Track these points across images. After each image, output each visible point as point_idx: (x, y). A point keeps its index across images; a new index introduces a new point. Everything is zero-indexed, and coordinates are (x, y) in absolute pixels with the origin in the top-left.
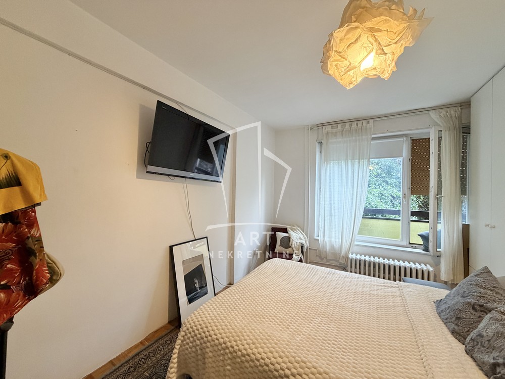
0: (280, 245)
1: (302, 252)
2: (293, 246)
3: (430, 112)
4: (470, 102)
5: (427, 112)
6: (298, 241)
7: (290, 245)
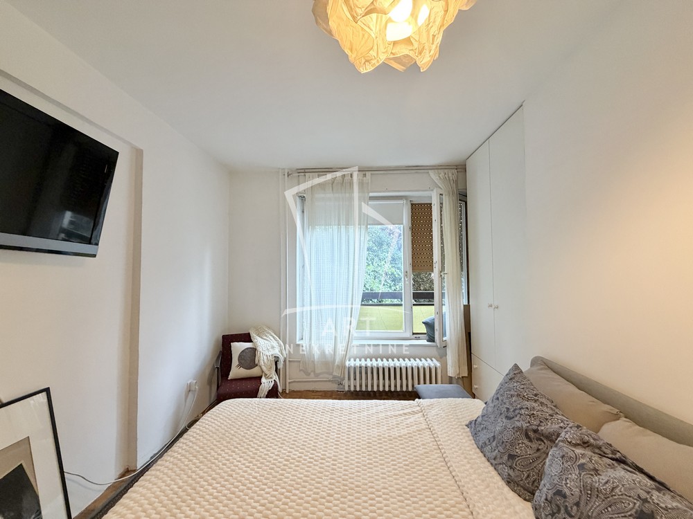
0: (238, 366)
1: (277, 370)
2: (262, 363)
3: (430, 171)
4: (465, 165)
5: (427, 171)
6: (270, 353)
7: (256, 362)
